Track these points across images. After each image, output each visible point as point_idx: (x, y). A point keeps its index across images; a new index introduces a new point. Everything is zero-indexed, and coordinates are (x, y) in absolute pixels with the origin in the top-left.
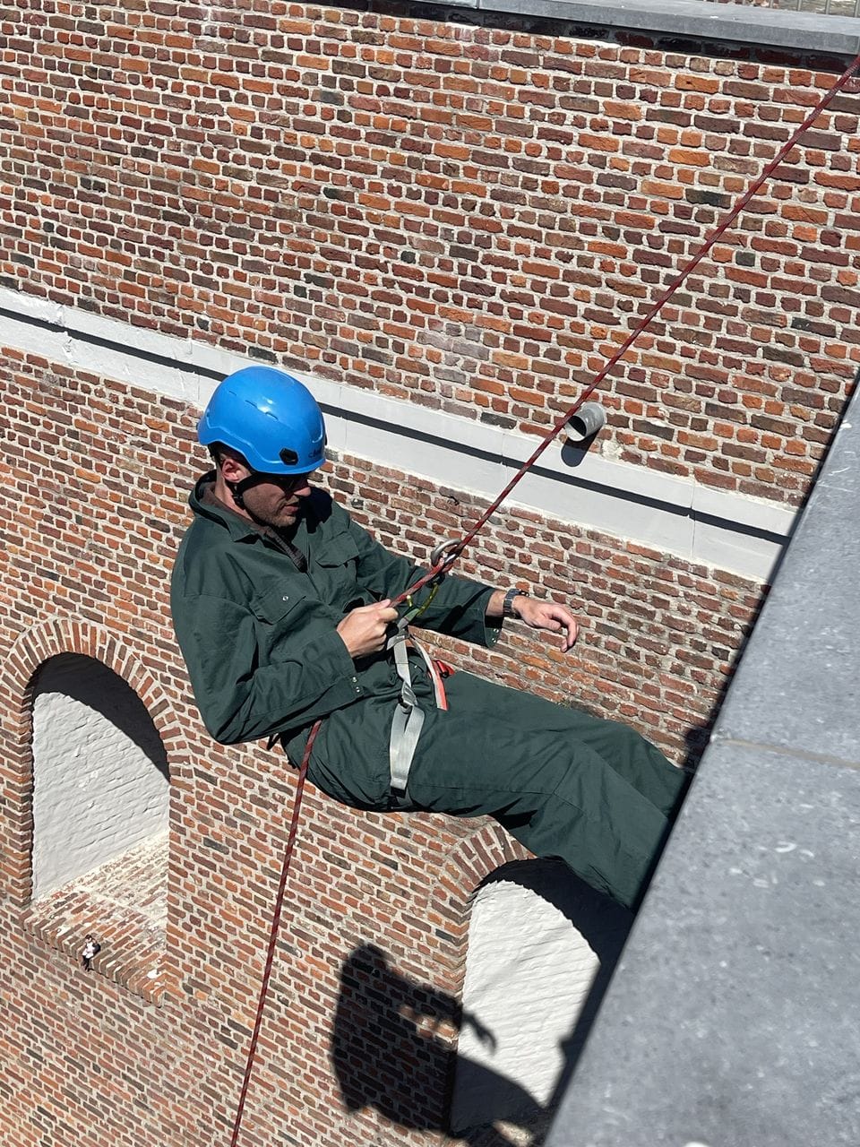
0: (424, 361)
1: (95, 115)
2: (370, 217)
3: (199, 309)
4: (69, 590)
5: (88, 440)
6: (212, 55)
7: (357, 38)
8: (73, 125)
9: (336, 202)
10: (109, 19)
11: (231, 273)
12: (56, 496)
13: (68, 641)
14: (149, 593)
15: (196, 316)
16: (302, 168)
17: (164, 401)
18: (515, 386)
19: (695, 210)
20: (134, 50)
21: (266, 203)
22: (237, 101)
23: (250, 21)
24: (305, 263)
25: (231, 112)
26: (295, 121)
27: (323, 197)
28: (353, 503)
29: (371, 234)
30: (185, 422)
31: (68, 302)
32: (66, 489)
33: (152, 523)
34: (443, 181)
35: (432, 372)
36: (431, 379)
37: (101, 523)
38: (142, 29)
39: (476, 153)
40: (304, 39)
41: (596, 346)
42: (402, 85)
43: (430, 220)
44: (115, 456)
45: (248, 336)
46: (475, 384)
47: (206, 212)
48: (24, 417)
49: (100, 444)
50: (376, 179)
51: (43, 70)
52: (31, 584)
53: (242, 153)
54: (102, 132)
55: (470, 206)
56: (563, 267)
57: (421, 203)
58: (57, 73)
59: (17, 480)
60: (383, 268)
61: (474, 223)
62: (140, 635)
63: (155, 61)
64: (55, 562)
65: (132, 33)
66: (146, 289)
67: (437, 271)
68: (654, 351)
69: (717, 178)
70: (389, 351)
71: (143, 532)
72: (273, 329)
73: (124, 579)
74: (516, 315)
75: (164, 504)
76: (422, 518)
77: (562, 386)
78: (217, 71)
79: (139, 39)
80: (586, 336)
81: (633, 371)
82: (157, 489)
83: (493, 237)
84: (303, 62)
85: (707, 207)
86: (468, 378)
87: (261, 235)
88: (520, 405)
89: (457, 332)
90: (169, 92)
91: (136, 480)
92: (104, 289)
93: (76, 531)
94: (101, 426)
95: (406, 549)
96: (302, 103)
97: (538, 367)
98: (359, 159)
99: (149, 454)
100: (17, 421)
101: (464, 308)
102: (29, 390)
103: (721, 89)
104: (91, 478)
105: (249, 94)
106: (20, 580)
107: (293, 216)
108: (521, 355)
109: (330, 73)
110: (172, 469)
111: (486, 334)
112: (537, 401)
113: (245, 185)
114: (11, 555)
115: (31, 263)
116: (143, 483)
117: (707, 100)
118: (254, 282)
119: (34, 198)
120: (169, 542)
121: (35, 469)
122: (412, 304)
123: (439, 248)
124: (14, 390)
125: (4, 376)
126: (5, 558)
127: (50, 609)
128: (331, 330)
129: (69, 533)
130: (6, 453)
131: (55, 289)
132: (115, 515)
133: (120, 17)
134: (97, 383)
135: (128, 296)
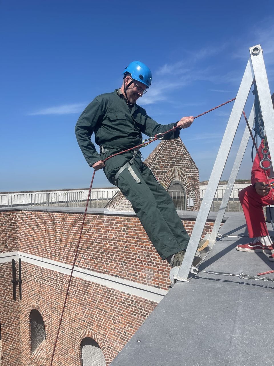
0: (143, 276)
1: (89, 237)
2: (132, 251)
3: (106, 268)
4: (87, 324)
5: (90, 294)
6: (106, 226)
7: (128, 221)
8: (86, 239)
9: (127, 248)
11: (111, 262)
12: (84, 305)
13: (87, 335)
14: (100, 324)
15: (106, 270)
16: (121, 243)
17: (102, 286)
18: (159, 280)
20: (95, 226)
21: (116, 249)
22: (110, 233)
23: (112, 220)
24: (122, 259)
25: (110, 235)
26: (119, 235)
27: (125, 248)
28: (134, 304)
29: (133, 254)
30: (105, 289)
31: (86, 268)
32: (86, 303)
33: (100, 309)
34: (143, 244)
36: (145, 279)
37: (92, 310)
38: (96, 223)
40: (120, 222)
42: (135, 228)
43: (142, 251)
44: (94, 296)
45: (114, 273)
46: (153, 280)
47: (106, 252)
48: (79, 290)
50: (133, 244)
52: (81, 323)
53: (112, 241)
54: (90, 239)
55: (148, 248)
57: (140, 248)
59: (78, 302)
60: (135, 259)
61: (149, 251)
62: (99, 333)
63: (98, 227)
64: (85, 318)
65: (94, 223)
66: (98, 265)
67: (144, 260)
70: (137, 275)
72: (118, 271)
73: (96, 321)
74: (158, 267)
75: (102, 306)
76: (147, 307)
77: (167, 280)
78: (107, 228)
82: (101, 303)
83: (152, 253)
84: (120, 226)
86: (151, 279)
87: (115, 255)
88: (161, 284)
89: (148, 270)
90: (100, 232)
91: (97, 301)
92: (91, 266)
94: (92, 291)
95: (144, 314)
96: (120, 232)
97: (163, 276)
98: (130, 241)
99: (99, 296)
100: (78, 291)
101: (149, 266)
102: (80, 285)
104: (90, 301)
105: (112, 232)
106: (79, 322)
107: (120, 251)
108: (160, 274)
109: (124, 227)
110: (103, 298)
111: (153, 271)
112: (164, 283)
113: (112, 247)
114: (77, 317)
115: (80, 262)
116: (99, 302)
118: (115, 263)
119: (80, 251)
120: (103, 313)
121: (81, 300)
122: (141, 266)
123: (144, 256)
124: (78, 285)
125: (76, 282)
126: (76, 318)
127: (84, 328)
128: (128, 271)
129: (87, 312)
130: (76, 297)
131: (84, 266)
132: (94, 308)
133: (92, 221)
134: (91, 283)
135: (95, 267)
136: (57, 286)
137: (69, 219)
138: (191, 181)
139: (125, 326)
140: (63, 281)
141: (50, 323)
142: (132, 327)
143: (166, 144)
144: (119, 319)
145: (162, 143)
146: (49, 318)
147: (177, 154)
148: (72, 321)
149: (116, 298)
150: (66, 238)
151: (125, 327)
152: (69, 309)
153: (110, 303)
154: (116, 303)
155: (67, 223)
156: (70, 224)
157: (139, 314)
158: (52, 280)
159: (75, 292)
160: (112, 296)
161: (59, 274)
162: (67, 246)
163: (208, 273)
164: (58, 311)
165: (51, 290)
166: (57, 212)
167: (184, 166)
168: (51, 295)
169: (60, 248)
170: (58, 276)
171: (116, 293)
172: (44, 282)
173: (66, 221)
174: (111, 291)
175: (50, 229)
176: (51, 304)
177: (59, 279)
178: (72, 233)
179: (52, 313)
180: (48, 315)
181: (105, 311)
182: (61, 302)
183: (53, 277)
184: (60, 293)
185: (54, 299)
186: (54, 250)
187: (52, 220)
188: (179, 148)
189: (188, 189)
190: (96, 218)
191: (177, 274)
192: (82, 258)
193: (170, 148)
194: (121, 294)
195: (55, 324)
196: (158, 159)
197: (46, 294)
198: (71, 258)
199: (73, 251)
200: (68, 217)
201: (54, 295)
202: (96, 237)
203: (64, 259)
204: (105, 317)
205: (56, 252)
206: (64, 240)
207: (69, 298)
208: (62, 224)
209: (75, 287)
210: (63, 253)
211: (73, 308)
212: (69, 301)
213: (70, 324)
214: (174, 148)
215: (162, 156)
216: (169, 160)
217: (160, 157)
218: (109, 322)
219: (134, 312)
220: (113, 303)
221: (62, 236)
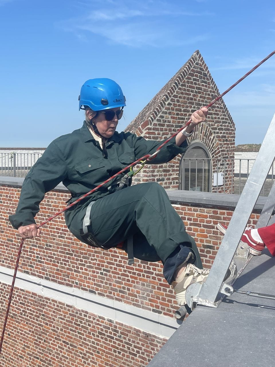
0: (135, 293)
1: (49, 227)
2: (119, 252)
3: (75, 279)
4: (42, 363)
5: (47, 317)
8: (44, 230)
10: (53, 203)
11: (84, 269)
12: (39, 333)
14: (63, 364)
15: (75, 281)
17: (67, 306)
18: (161, 301)
19: (205, 250)
24: (103, 266)
28: (119, 336)
29: (120, 257)
30: (73, 312)
31: (42, 277)
32: (41, 332)
33: (64, 342)
35: (138, 297)
36: (138, 299)
37: (51, 342)
38: (61, 205)
44: (54, 322)
45: (89, 287)
46: (150, 300)
47: (77, 252)
48: (31, 310)
49: (50, 318)
52: (32, 360)
54: (51, 232)
58: (40, 217)
59: (29, 329)
60: (123, 267)
64: (38, 354)
65: (58, 206)
66: (62, 273)
67: (137, 267)
69: (210, 241)
70: (126, 291)
71: (61, 345)
72: (95, 284)
73: (57, 359)
74: (160, 280)
75: (67, 336)
76: (138, 341)
77: (174, 301)
79: (60, 208)
82: (65, 332)
85: (209, 249)
86: (148, 299)
87: (91, 258)
88: (163, 307)
89: (144, 285)
91: (60, 329)
92: (51, 274)
93: (44, 344)
94: (51, 313)
95: (134, 351)
97: (167, 295)
99: (63, 321)
100: (29, 311)
101: (145, 278)
102: (32, 303)
103: (208, 217)
104: (48, 328)
106: (29, 359)
107: (99, 253)
108: (162, 292)
110: (69, 325)
111: (152, 285)
112: (167, 305)
114: (27, 352)
115: (33, 267)
116: (62, 330)
117: (205, 220)
118: (90, 271)
119: (34, 249)
120: (69, 348)
121: (33, 326)
122: (131, 277)
123: (138, 261)
124: (28, 302)
125: (26, 298)
126: (25, 352)
128: (110, 284)
129: (42, 345)
130: (26, 321)
131: (39, 274)
132: (54, 339)
133: (55, 203)
134: (49, 300)
135: (57, 276)
137: (16, 197)
138: (221, 144)
140: (5, 295)
143: (185, 79)
144: (93, 358)
145: (177, 78)
147: (201, 97)
148: (18, 357)
149: (89, 325)
152: (14, 338)
153: (79, 333)
154: (90, 333)
155: (13, 204)
157: (126, 352)
159: (23, 313)
160: (83, 322)
162: (12, 241)
163: (248, 295)
167: (212, 118)
169: (0, 243)
171: (90, 317)
173: (11, 200)
174: (83, 315)
181: (71, 345)
182: (1, 328)
188: (206, 86)
189: (215, 158)
190: (62, 198)
191: (198, 294)
192: (36, 260)
193: (190, 87)
194: (98, 320)
196: (169, 104)
200: (16, 193)
203: (8, 262)
204: (71, 354)
206: (8, 231)
207: (14, 322)
208: (5, 204)
209: (24, 306)
210: (6, 251)
211: (20, 338)
212: (14, 327)
213: (15, 362)
214: (197, 86)
215: (176, 99)
216: (187, 107)
217: (172, 100)
218: (76, 362)
219: (117, 348)
220: (84, 333)
221: (5, 224)
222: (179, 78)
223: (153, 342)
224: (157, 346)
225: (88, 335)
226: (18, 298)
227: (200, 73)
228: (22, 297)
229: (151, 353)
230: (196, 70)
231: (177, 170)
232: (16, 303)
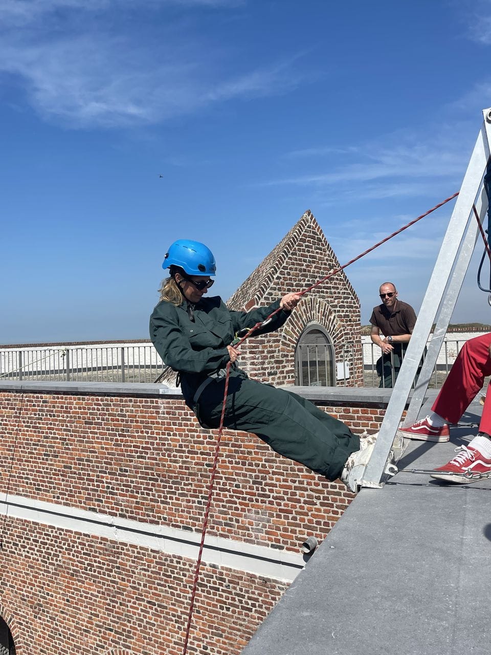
0: (247, 525)
1: (124, 445)
2: (222, 472)
3: (163, 513)
4: (117, 636)
5: (124, 570)
6: (164, 421)
8: (116, 450)
9: (210, 468)
10: (128, 412)
11: (174, 498)
12: (112, 594)
14: (148, 634)
15: (162, 516)
16: (197, 457)
17: (152, 551)
18: (282, 532)
20: (137, 422)
21: (185, 471)
22: (173, 436)
23: (176, 408)
24: (201, 492)
25: (171, 440)
26: (194, 441)
27: (205, 467)
28: (226, 586)
29: (224, 479)
30: (160, 558)
31: (115, 515)
32: (115, 591)
33: (149, 602)
34: (247, 457)
35: (250, 530)
36: (251, 532)
37: (129, 604)
38: (140, 414)
39: (257, 446)
41: (310, 514)
43: (244, 472)
44: (134, 575)
45: (182, 522)
46: (267, 533)
47: (164, 476)
48: (99, 562)
49: (128, 571)
50: (224, 458)
51: (106, 431)
52: (102, 634)
53: (176, 454)
54: (126, 451)
55: (258, 465)
56: (293, 485)
57: (240, 466)
58: (110, 432)
59: (97, 589)
60: (229, 491)
61: (260, 471)
63: (144, 424)
64: (112, 624)
65: (136, 416)
66: (144, 507)
67: (248, 490)
68: (331, 514)
70: (234, 523)
71: (145, 606)
72: (191, 518)
73: (139, 628)
74: (279, 504)
75: (154, 594)
76: (253, 590)
77: (299, 531)
78: (166, 426)
79: (139, 418)
80: (305, 510)
81: (325, 522)
82: (150, 588)
83: (267, 476)
86: (264, 531)
87: (184, 483)
88: (285, 540)
89: (258, 513)
90: (149, 435)
91: (142, 585)
92: (128, 509)
93: (120, 609)
94: (128, 563)
95: (248, 605)
96: (196, 434)
97: (290, 524)
98: (217, 452)
99: (147, 573)
100: (97, 564)
102: (101, 551)
104: (125, 586)
105: (177, 433)
106: (98, 633)
107: (195, 475)
108: (283, 520)
110: (156, 578)
111: (269, 513)
112: (291, 537)
113: (178, 465)
114: (94, 622)
115: (101, 501)
116: (145, 586)
118: (183, 501)
119: (103, 477)
120: (156, 610)
121: (104, 584)
122: (241, 504)
123: (249, 482)
124: (96, 552)
125: (92, 546)
126: (92, 624)
127: (110, 645)
128: (212, 516)
129: (117, 610)
130: (93, 578)
131: (110, 510)
132: (135, 600)
133: (132, 411)
134: (126, 546)
135: (137, 511)
136: (47, 556)
137: (75, 408)
138: (343, 326)
139: (204, 634)
140: (62, 545)
141: (27, 640)
142: (221, 636)
143: (295, 246)
144: (191, 621)
145: (285, 244)
146: (26, 629)
147: (315, 267)
148: (82, 632)
150: (69, 449)
151: (205, 637)
152: (75, 605)
153: (170, 587)
154: (185, 586)
155: (71, 417)
156: (79, 418)
157: (237, 607)
158: (34, 543)
159: (89, 568)
160: (176, 571)
161: (50, 530)
162: (70, 468)
164: (48, 612)
165: (33, 567)
166: (48, 392)
167: (331, 293)
168: (31, 577)
169: (53, 471)
170: (50, 535)
171: (184, 564)
172: (13, 550)
173: (69, 413)
174: (175, 562)
175: (31, 431)
176: (31, 598)
177: (52, 540)
178: (84, 437)
179: (33, 617)
180: (24, 623)
181: (159, 606)
182: (55, 592)
183: (36, 536)
184: (54, 571)
185: (38, 586)
186: (39, 476)
187: (36, 410)
188: (321, 254)
189: (338, 343)
190: (141, 404)
192: (106, 492)
193: (302, 255)
194: (196, 567)
195: (41, 641)
196: (278, 278)
197: (20, 576)
198: (80, 493)
199: (85, 477)
200: (75, 402)
201: (40, 576)
202: (141, 445)
203: (65, 497)
204: (159, 619)
205: (44, 482)
206: (65, 455)
207: (75, 582)
208: (59, 418)
209: (89, 558)
210: (63, 483)
211: (84, 604)
212: (75, 589)
213: (77, 639)
214: (310, 254)
215: (287, 271)
216: (300, 280)
217: (281, 273)
218: (168, 629)
219: (225, 603)
220: (177, 587)
221: (60, 445)
222: (289, 245)
223: (273, 589)
224: (279, 594)
225: (183, 588)
226: (80, 546)
227: (313, 238)
228: (87, 545)
229: (271, 604)
230: (308, 234)
231: (292, 361)
232: (78, 555)
